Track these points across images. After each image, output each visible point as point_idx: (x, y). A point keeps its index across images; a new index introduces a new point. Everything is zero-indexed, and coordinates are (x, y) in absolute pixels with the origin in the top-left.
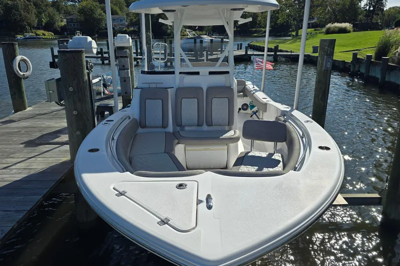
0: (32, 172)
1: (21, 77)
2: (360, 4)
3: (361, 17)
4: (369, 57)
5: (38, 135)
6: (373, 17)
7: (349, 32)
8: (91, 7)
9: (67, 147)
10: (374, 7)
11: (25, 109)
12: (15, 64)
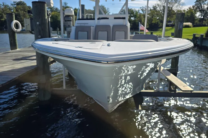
0: (14, 68)
1: (15, 31)
2: (196, 15)
3: (196, 21)
4: (202, 36)
5: (21, 57)
6: (203, 22)
7: (191, 27)
8: (56, 15)
9: (36, 61)
10: (203, 16)
11: (16, 49)
12: (13, 24)
